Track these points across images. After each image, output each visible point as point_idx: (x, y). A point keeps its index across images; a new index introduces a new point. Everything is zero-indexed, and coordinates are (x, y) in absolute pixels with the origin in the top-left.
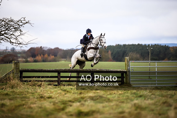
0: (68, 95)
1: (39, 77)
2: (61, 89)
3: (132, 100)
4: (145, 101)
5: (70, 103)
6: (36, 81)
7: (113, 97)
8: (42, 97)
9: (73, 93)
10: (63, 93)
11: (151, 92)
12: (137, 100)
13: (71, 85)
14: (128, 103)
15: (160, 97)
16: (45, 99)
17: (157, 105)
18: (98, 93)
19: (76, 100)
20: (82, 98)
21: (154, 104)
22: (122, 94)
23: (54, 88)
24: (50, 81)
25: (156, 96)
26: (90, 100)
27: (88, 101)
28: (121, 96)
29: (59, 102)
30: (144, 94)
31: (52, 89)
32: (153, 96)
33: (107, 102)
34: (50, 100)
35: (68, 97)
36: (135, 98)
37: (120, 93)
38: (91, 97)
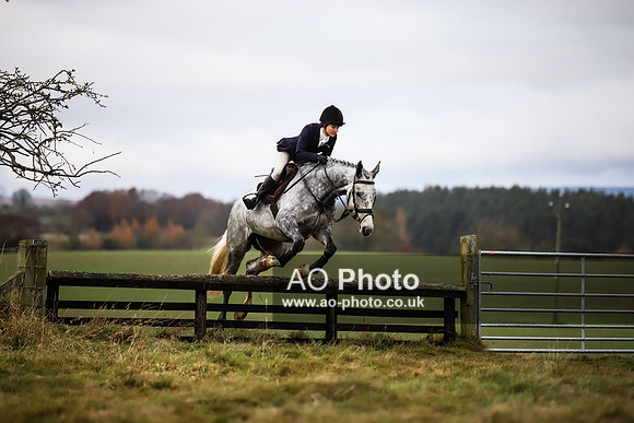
0: (235, 377)
1: (121, 305)
2: (208, 355)
3: (483, 402)
4: (537, 408)
5: (242, 409)
6: (111, 320)
7: (410, 390)
8: (131, 384)
9: (256, 372)
10: (215, 368)
11: (561, 375)
12: (505, 400)
13: (247, 340)
14: (471, 411)
15: (597, 395)
16: (142, 390)
18: (353, 374)
19: (264, 397)
20: (290, 390)
22: (446, 378)
23: (180, 349)
25: (581, 391)
26: (319, 398)
27: (313, 400)
28: (443, 385)
29: (200, 402)
30: (532, 382)
31: (174, 353)
32: (570, 390)
33: (385, 407)
34: (164, 394)
35: (234, 384)
36: (495, 395)
37: (440, 372)
38: (325, 386)
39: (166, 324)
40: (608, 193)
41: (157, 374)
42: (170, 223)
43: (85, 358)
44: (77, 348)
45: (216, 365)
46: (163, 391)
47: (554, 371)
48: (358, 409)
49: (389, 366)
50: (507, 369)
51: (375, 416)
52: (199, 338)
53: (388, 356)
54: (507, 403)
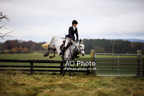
0: (40, 82)
1: (13, 66)
2: (33, 78)
3: (96, 88)
4: (108, 89)
5: (41, 90)
6: (11, 70)
7: (79, 85)
8: (16, 84)
9: (44, 81)
10: (35, 81)
13: (42, 74)
14: (93, 90)
15: (121, 86)
16: (18, 86)
17: (118, 92)
18: (66, 82)
19: (46, 87)
20: (52, 85)
21: (116, 91)
22: (88, 82)
23: (27, 76)
24: (24, 70)
25: (118, 85)
26: (59, 87)
27: (57, 88)
28: (87, 84)
29: (32, 88)
30: (107, 83)
32: (115, 85)
33: (74, 89)
34: (23, 86)
35: (39, 84)
36: (99, 86)
37: (86, 81)
38: (60, 84)
40: (124, 40)
41: (22, 82)
42: (25, 47)
43: (5, 79)
44: (3, 76)
45: (35, 80)
47: (112, 81)
48: (68, 89)
49: (75, 80)
50: (101, 80)
51: (71, 91)
52: (32, 74)
53: (74, 78)
54: (101, 88)
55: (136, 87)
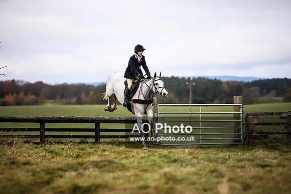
0: (57, 159)
1: (9, 130)
2: (46, 150)
3: (160, 167)
4: (182, 169)
5: (60, 173)
6: (4, 136)
7: (130, 163)
8: (13, 163)
9: (66, 157)
10: (49, 156)
11: (192, 155)
12: (169, 166)
13: (62, 143)
14: (155, 171)
15: (206, 163)
16: (18, 166)
17: (200, 175)
18: (106, 157)
19: (69, 168)
20: (80, 164)
21: (196, 174)
22: (145, 157)
23: (34, 148)
24: (27, 137)
25: (200, 161)
26: (92, 167)
27: (90, 168)
28: (144, 160)
29: (42, 170)
30: (180, 158)
31: (31, 149)
32: (195, 161)
33: (120, 170)
34: (27, 167)
35: (56, 162)
36: (165, 164)
37: (142, 155)
38: (95, 162)
39: (28, 138)
41: (24, 159)
42: (29, 94)
45: (49, 154)
46: (27, 165)
47: (189, 153)
48: (109, 171)
49: (121, 153)
50: (170, 153)
51: (115, 175)
52: (42, 143)
53: (121, 149)
54: (170, 168)
55: (233, 165)
